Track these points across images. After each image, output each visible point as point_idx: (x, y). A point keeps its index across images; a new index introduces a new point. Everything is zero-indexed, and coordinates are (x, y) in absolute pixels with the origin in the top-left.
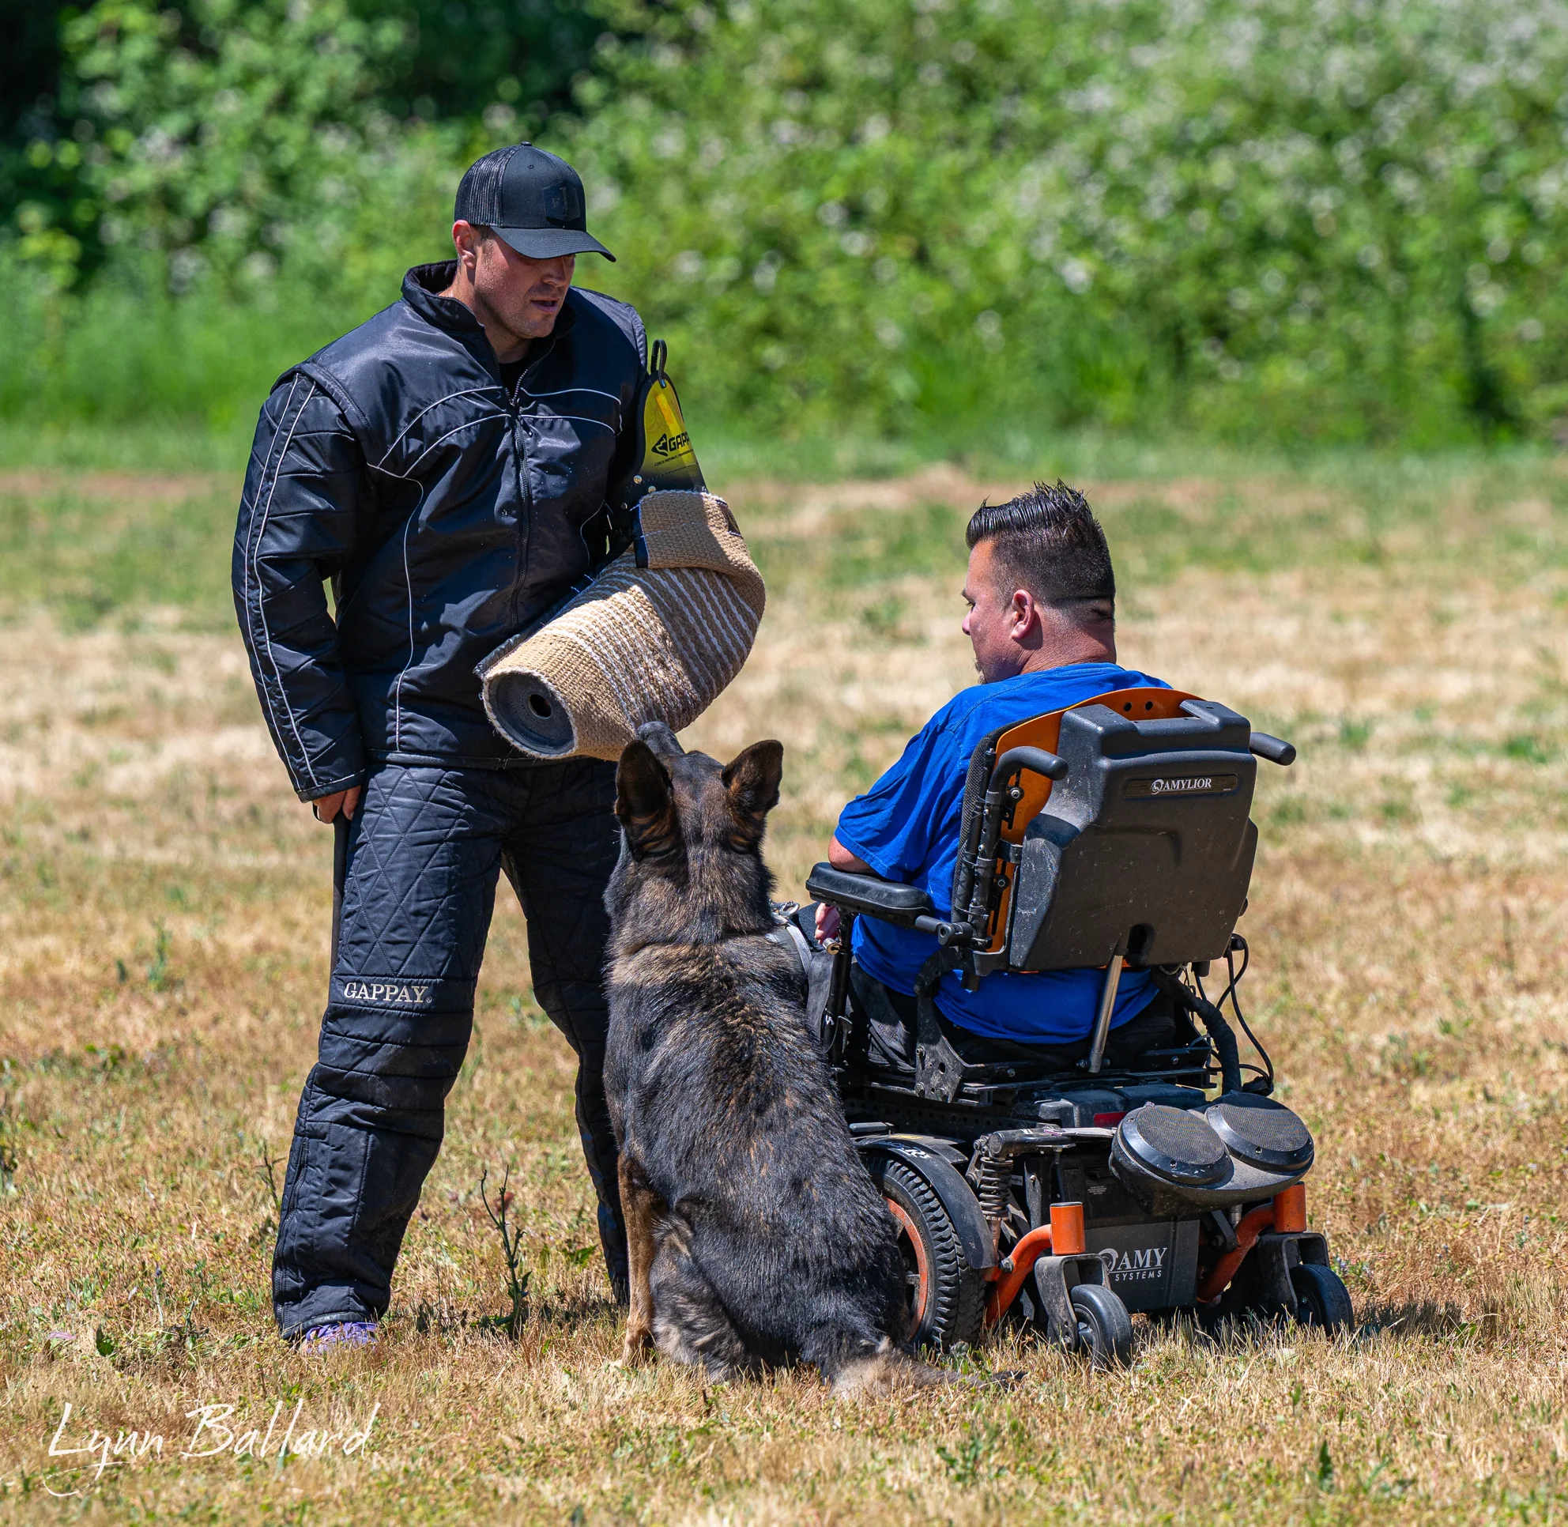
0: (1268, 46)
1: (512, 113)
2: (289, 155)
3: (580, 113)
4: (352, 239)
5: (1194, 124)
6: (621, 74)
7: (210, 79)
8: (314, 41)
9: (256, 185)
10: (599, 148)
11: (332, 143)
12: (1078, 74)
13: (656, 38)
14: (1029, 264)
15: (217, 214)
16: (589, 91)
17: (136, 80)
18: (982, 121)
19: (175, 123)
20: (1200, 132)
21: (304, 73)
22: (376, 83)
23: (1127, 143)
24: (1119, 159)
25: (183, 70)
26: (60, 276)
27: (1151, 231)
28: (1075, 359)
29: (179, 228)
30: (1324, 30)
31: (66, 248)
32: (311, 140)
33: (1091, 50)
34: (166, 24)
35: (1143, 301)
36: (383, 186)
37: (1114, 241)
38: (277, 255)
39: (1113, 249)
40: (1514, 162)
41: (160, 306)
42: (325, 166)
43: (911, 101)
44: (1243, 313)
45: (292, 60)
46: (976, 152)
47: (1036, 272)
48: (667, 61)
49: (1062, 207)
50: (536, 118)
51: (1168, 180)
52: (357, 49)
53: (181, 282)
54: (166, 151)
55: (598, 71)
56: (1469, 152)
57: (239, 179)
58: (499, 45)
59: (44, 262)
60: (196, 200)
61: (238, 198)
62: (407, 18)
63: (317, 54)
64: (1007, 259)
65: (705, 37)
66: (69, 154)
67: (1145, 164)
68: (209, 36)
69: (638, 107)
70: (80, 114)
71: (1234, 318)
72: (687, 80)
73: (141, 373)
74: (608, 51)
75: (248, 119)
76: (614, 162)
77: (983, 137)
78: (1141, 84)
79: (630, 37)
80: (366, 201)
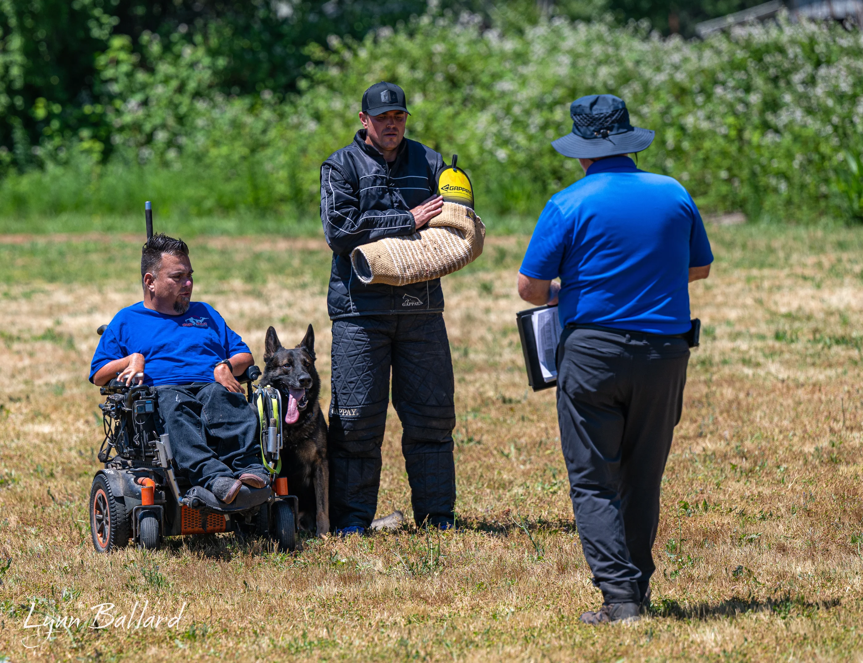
0: (574, 65)
1: (272, 93)
2: (183, 109)
3: (300, 93)
4: (209, 143)
5: (546, 96)
6: (315, 78)
7: (151, 80)
8: (193, 65)
9: (171, 122)
10: (307, 106)
11: (201, 105)
12: (496, 76)
13: (329, 63)
14: (482, 150)
15: (156, 133)
16: (303, 84)
17: (123, 80)
18: (458, 96)
19: (138, 98)
20: (549, 99)
21: (188, 78)
22: (216, 81)
23: (520, 103)
24: (517, 110)
25: (141, 76)
26: (96, 157)
27: (531, 138)
28: (503, 188)
29: (141, 138)
30: (596, 59)
31: (98, 146)
32: (192, 103)
33: (502, 68)
34: (134, 58)
35: (528, 165)
36: (221, 121)
37: (516, 142)
38: (180, 149)
39: (515, 146)
40: (676, 110)
41: (135, 169)
42: (198, 114)
43: (431, 87)
44: (568, 170)
45: (184, 73)
46: (457, 106)
47: (485, 155)
48: (334, 72)
49: (494, 129)
50: (281, 95)
51: (537, 119)
52: (209, 68)
53: (142, 159)
54: (136, 108)
55: (306, 76)
56: (658, 106)
57: (164, 119)
58: (265, 66)
59: (88, 152)
60: (148, 127)
61: (164, 126)
62: (229, 56)
63: (194, 70)
64: (473, 149)
65: (348, 63)
66: (99, 109)
67: (527, 113)
68: (151, 63)
69: (322, 90)
70: (102, 94)
71: (564, 172)
72: (341, 79)
73: (130, 195)
74: (310, 68)
75: (167, 95)
76: (312, 111)
77: (459, 101)
78: (524, 81)
79: (319, 63)
80: (214, 127)
